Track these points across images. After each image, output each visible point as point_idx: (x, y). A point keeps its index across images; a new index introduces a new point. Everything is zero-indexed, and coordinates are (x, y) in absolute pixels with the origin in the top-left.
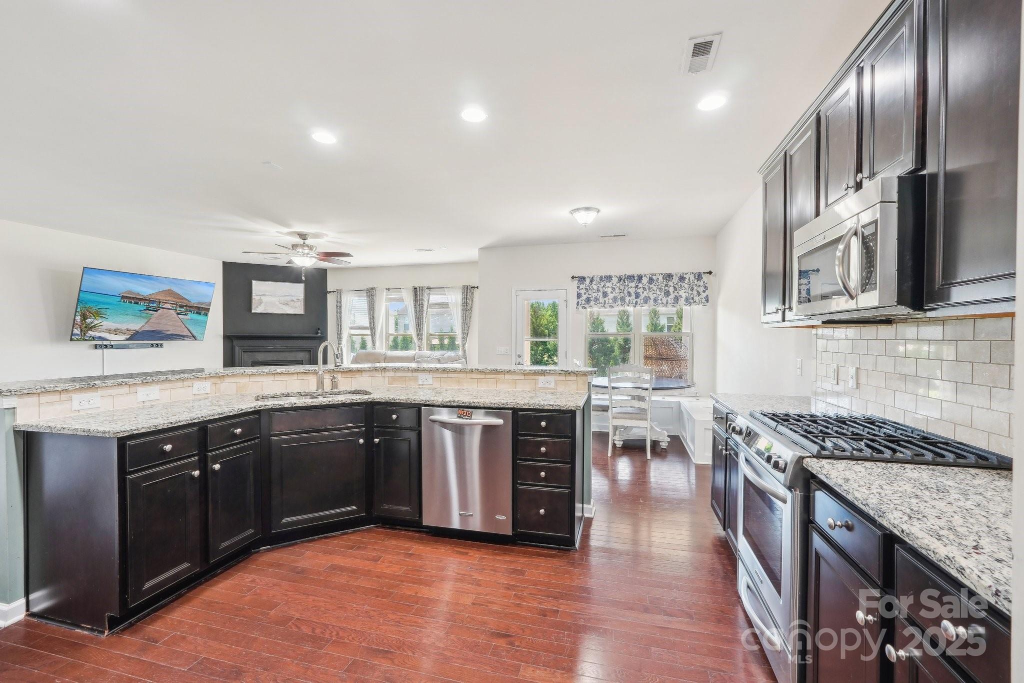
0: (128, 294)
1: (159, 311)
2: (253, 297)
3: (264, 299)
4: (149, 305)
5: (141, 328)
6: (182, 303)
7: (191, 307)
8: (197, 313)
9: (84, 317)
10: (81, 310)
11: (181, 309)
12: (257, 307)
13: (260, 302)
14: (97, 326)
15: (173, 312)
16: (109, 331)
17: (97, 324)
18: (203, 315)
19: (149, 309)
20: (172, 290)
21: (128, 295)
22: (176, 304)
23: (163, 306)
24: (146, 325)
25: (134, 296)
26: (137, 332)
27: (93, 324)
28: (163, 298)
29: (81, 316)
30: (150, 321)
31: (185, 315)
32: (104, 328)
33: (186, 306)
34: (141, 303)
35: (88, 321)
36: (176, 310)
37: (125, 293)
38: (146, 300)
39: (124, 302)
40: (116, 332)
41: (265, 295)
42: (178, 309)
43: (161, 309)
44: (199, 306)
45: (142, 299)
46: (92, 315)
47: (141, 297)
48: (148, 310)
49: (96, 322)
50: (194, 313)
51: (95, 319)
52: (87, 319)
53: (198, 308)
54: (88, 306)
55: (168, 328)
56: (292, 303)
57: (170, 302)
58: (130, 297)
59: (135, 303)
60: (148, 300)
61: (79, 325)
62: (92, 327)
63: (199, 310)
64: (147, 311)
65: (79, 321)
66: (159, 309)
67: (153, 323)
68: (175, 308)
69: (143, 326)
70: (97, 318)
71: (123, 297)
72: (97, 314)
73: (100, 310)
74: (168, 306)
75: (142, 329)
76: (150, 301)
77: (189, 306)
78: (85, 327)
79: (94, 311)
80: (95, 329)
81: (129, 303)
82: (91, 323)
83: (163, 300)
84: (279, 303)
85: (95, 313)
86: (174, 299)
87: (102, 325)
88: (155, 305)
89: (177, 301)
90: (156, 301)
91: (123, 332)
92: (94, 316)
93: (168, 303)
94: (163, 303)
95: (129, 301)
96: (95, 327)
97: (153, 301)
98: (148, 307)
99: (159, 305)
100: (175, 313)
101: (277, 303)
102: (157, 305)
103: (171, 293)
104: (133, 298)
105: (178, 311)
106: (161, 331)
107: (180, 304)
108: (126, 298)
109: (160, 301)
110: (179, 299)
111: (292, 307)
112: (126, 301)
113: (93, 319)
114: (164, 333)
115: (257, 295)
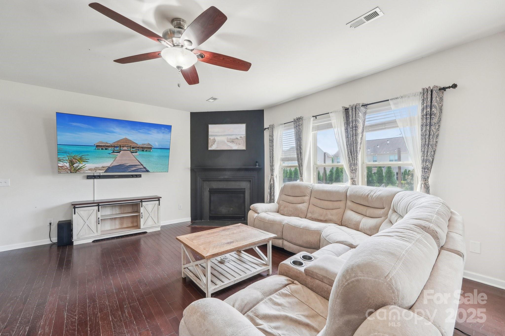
0: (100, 143)
1: (121, 153)
2: (210, 137)
3: (217, 139)
4: (114, 150)
5: (111, 165)
7: (138, 147)
8: (142, 151)
9: (72, 163)
10: (69, 159)
11: (133, 150)
12: (212, 145)
13: (214, 141)
14: (82, 168)
15: (128, 151)
16: (90, 170)
17: (81, 167)
19: (115, 152)
20: (127, 139)
21: (101, 145)
22: (130, 147)
23: (123, 149)
24: (114, 162)
25: (104, 145)
26: (109, 167)
27: (79, 167)
28: (123, 144)
29: (69, 163)
30: (116, 159)
31: (136, 153)
32: (87, 168)
33: (135, 147)
34: (109, 149)
36: (130, 150)
37: (97, 143)
38: (112, 146)
39: (98, 149)
40: (95, 169)
41: (216, 136)
42: (132, 149)
43: (122, 151)
45: (110, 146)
46: (77, 161)
48: (114, 152)
49: (81, 165)
51: (80, 163)
52: (74, 164)
53: (142, 148)
54: (74, 155)
55: (127, 162)
56: (237, 140)
57: (127, 146)
58: (102, 146)
59: (106, 149)
60: (113, 146)
61: (69, 169)
62: (79, 169)
64: (114, 153)
65: (68, 166)
66: (121, 151)
67: (118, 160)
68: (130, 149)
69: (112, 163)
70: (81, 162)
71: (97, 146)
72: (81, 160)
73: (83, 157)
75: (112, 165)
76: (115, 147)
77: (137, 147)
78: (74, 170)
79: (78, 158)
80: (81, 171)
81: (101, 149)
82: (78, 166)
83: (123, 145)
84: (227, 141)
85: (80, 160)
86: (129, 144)
87: (85, 167)
88: (118, 149)
89: (131, 145)
90: (118, 146)
91: (100, 169)
92: (79, 162)
93: (126, 147)
94: (122, 147)
95: (101, 148)
96: (81, 169)
97: (117, 146)
98: (114, 151)
99: (120, 148)
100: (130, 153)
101: (226, 141)
102: (119, 149)
103: (126, 140)
104: (104, 146)
105: (131, 151)
106: (123, 165)
107: (132, 146)
108: (99, 147)
109: (121, 146)
110: (131, 143)
111: (236, 144)
112: (100, 149)
113: (79, 164)
114: (125, 166)
115: (212, 136)
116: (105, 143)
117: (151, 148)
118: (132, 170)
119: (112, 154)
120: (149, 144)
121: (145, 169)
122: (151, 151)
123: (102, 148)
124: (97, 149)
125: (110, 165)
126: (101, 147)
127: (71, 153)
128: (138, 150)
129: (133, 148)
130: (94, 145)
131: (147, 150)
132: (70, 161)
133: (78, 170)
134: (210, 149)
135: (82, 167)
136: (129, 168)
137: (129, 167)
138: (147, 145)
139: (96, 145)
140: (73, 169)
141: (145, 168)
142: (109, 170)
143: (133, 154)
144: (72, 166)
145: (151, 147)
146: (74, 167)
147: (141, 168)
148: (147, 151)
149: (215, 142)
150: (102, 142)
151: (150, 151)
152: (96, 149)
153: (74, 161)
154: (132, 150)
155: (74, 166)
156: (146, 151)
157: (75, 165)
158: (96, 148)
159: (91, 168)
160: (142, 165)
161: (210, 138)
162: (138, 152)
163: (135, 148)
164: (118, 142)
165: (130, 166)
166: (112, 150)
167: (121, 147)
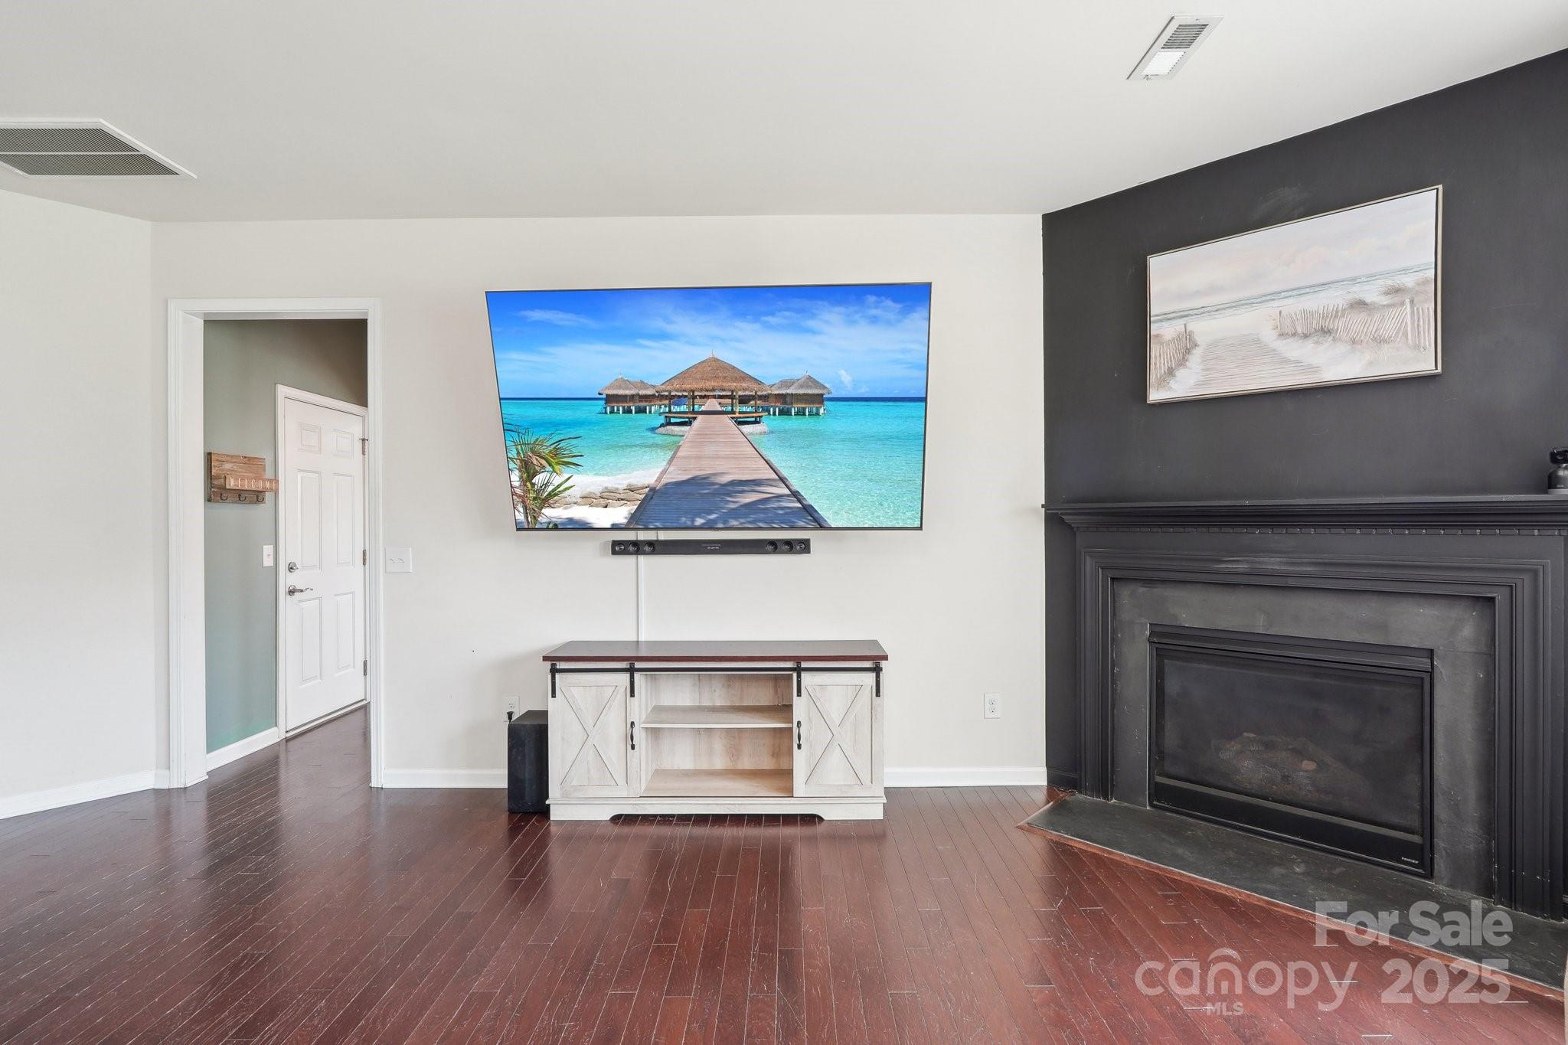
0: (620, 387)
1: (696, 424)
2: (1155, 329)
3: (1203, 329)
4: (670, 412)
5: (659, 479)
6: (745, 390)
7: (765, 398)
8: (782, 413)
9: (528, 471)
10: (518, 453)
11: (744, 409)
12: (1171, 372)
13: (1186, 346)
14: (561, 493)
15: (726, 418)
16: (588, 499)
17: (559, 486)
18: (797, 414)
19: (673, 420)
20: (716, 360)
21: (621, 392)
22: (732, 397)
23: (703, 408)
24: (671, 469)
25: (633, 392)
26: (653, 490)
27: (551, 488)
28: (701, 385)
29: (520, 471)
30: (679, 454)
31: (756, 422)
32: (575, 493)
33: (753, 398)
34: (653, 408)
35: (539, 479)
36: (732, 412)
37: (608, 388)
38: (661, 397)
39: (612, 412)
40: (605, 498)
41: (1202, 312)
42: (737, 409)
43: (700, 417)
44: (783, 392)
45: (654, 396)
46: (544, 462)
47: (649, 392)
48: (669, 424)
49: (557, 480)
50: (774, 414)
51: (554, 471)
52: (534, 475)
53: (783, 398)
54: (534, 439)
55: (719, 466)
56: (1358, 318)
57: (717, 393)
58: (626, 396)
59: (641, 411)
60: (666, 397)
62: (551, 495)
63: (785, 403)
64: (669, 427)
65: (518, 484)
66: (695, 418)
67: (684, 458)
68: (729, 408)
69: (664, 472)
70: (557, 467)
71: (610, 399)
72: (558, 458)
73: (562, 444)
74: (712, 404)
75: (664, 481)
76: (672, 399)
77: (761, 397)
78: (535, 499)
79: (547, 451)
80: (556, 502)
81: (624, 412)
82: (546, 485)
83: (701, 390)
84: (1274, 334)
85: (552, 457)
86: (726, 385)
87: (571, 487)
88: (684, 408)
89: (733, 388)
90: (686, 396)
91: (621, 496)
92: (550, 465)
93: (714, 397)
94: (701, 397)
95: (624, 407)
96: (556, 495)
97: (679, 397)
98: (670, 417)
99: (693, 405)
100: (731, 423)
101: (1269, 335)
102: (689, 408)
103: (716, 367)
104: (632, 398)
105: (737, 415)
106: (704, 478)
107: (740, 393)
108: (617, 402)
109: (696, 394)
110: (736, 380)
111: (1354, 342)
112: (618, 410)
113: (549, 475)
114: (714, 484)
115: (1167, 318)
116: (634, 385)
117: (819, 399)
118: (742, 506)
119: (662, 430)
120: (810, 378)
121: (799, 501)
122: (821, 411)
123: (626, 405)
124: (610, 413)
125: (655, 479)
126: (622, 402)
127: (523, 431)
128: (763, 411)
129: (744, 401)
130: (600, 394)
131: (804, 409)
132: (522, 461)
133: (546, 500)
134: (1155, 395)
135: (559, 489)
136: (731, 496)
137: (730, 488)
138: (801, 386)
139: (604, 396)
140: (532, 495)
141: (795, 495)
142: (653, 502)
143: (746, 429)
144: (528, 484)
145: (822, 395)
146: (533, 485)
147: (779, 497)
148: (804, 414)
149: (1188, 351)
150: (624, 383)
151: (817, 414)
152: (606, 413)
153: (535, 462)
154: (740, 413)
155: (533, 481)
156: (801, 413)
157: (537, 477)
158: (606, 408)
159: (588, 490)
160: (782, 480)
161: (1157, 336)
162: (763, 419)
163: (752, 402)
164: (683, 376)
165: (732, 483)
166: (660, 414)
167: (694, 397)
